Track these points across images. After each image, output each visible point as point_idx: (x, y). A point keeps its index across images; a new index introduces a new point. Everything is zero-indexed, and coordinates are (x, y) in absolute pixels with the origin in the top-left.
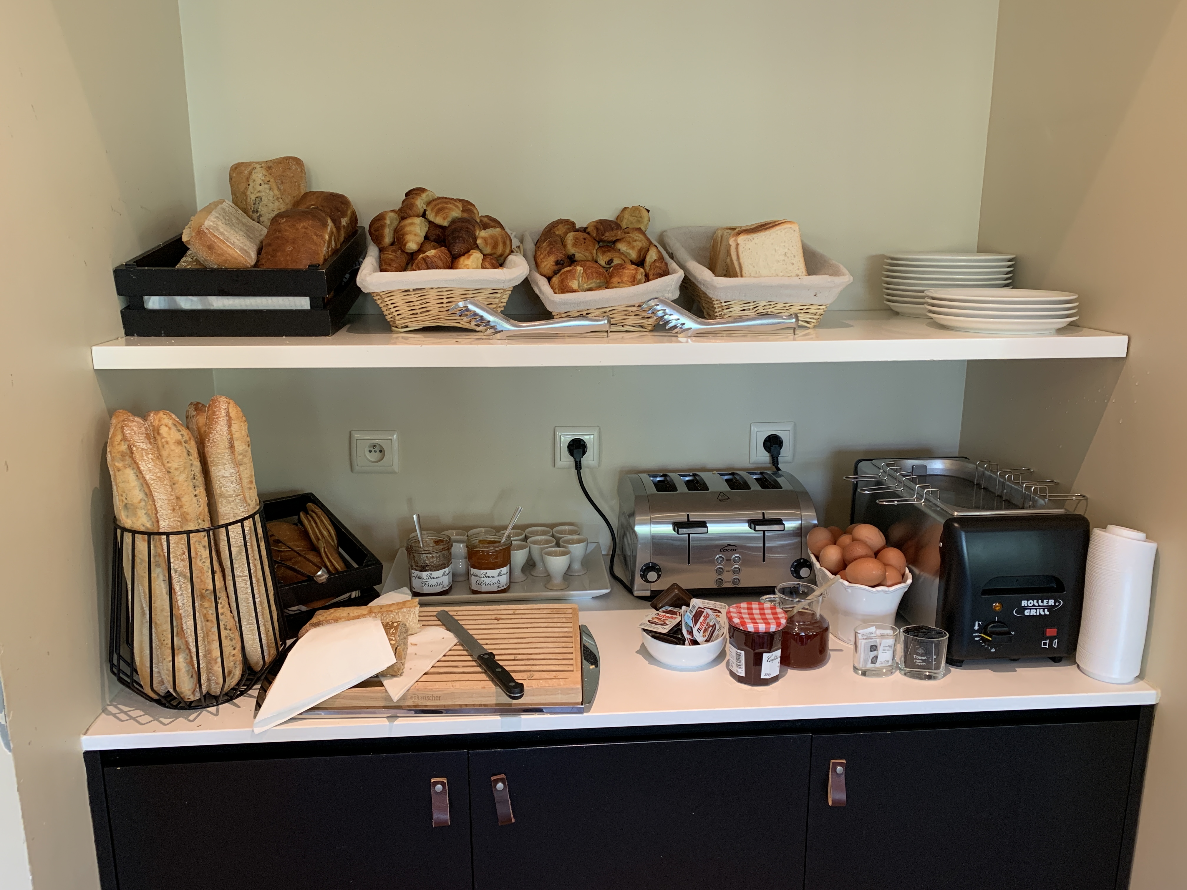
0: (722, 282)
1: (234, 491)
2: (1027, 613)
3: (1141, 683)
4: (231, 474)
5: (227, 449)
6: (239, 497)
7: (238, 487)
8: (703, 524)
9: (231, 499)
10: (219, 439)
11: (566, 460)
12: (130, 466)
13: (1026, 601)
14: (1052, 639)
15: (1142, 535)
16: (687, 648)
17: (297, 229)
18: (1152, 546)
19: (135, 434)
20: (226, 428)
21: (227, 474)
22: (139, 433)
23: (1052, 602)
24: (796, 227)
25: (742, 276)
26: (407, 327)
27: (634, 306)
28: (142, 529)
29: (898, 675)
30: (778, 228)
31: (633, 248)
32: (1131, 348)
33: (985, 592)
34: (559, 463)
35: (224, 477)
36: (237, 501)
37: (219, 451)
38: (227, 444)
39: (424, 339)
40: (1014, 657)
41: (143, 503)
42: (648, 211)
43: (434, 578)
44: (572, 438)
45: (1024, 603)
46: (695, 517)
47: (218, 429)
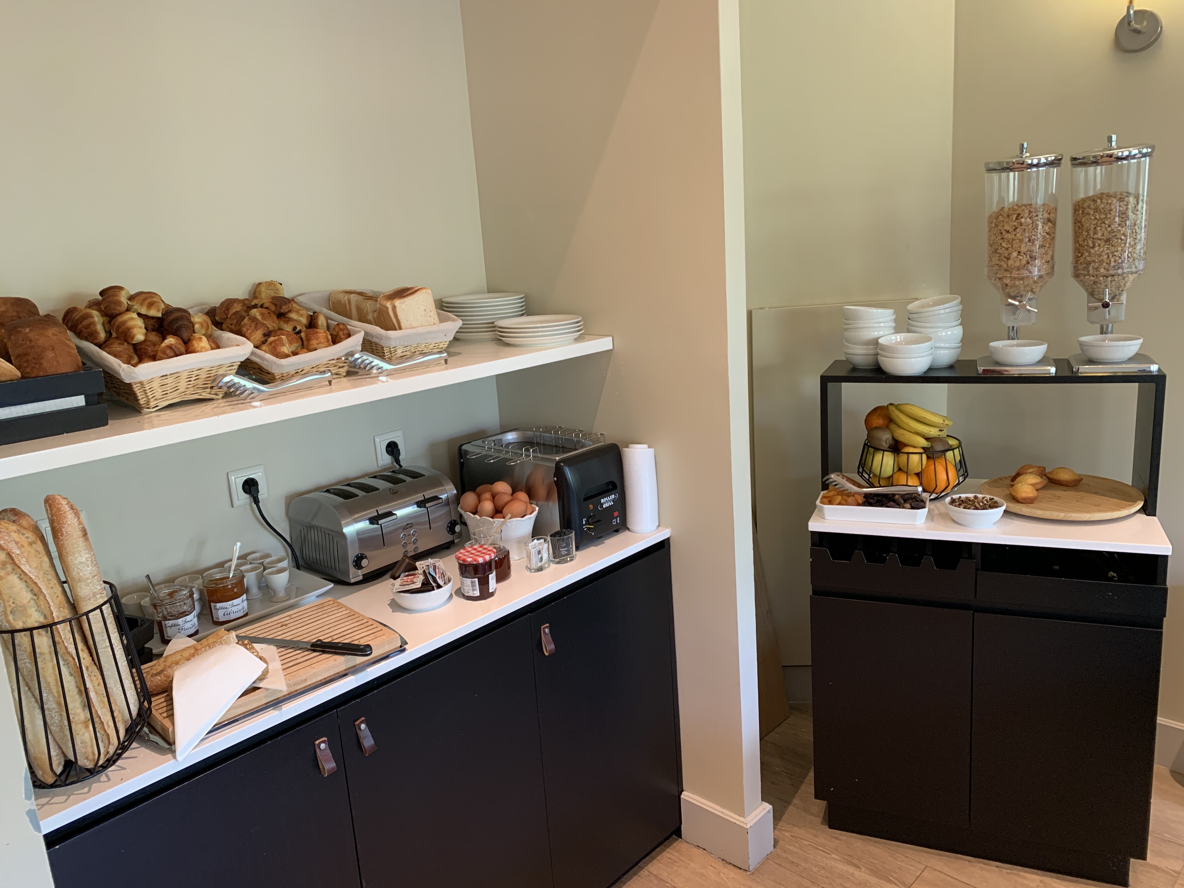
0: (391, 333)
1: (91, 573)
2: (604, 506)
3: (660, 528)
4: (86, 559)
5: (80, 537)
6: (96, 578)
7: (93, 569)
8: (390, 514)
9: (89, 581)
10: (72, 531)
11: (243, 498)
12: (12, 573)
13: (603, 499)
14: (616, 518)
15: (646, 446)
16: (436, 591)
17: (48, 337)
18: (652, 450)
19: (8, 542)
20: (76, 520)
21: (84, 560)
22: (11, 541)
23: (613, 496)
24: (429, 291)
25: (400, 328)
26: (157, 406)
27: (333, 360)
28: (36, 625)
29: (553, 566)
30: (418, 293)
31: (302, 315)
32: (615, 344)
33: (584, 500)
34: (236, 503)
35: (81, 563)
36: (95, 581)
37: (74, 542)
38: (80, 534)
39: (172, 414)
40: (599, 536)
41: (32, 602)
42: (281, 284)
43: (189, 622)
44: (245, 478)
45: (602, 501)
46: (382, 510)
47: (69, 522)
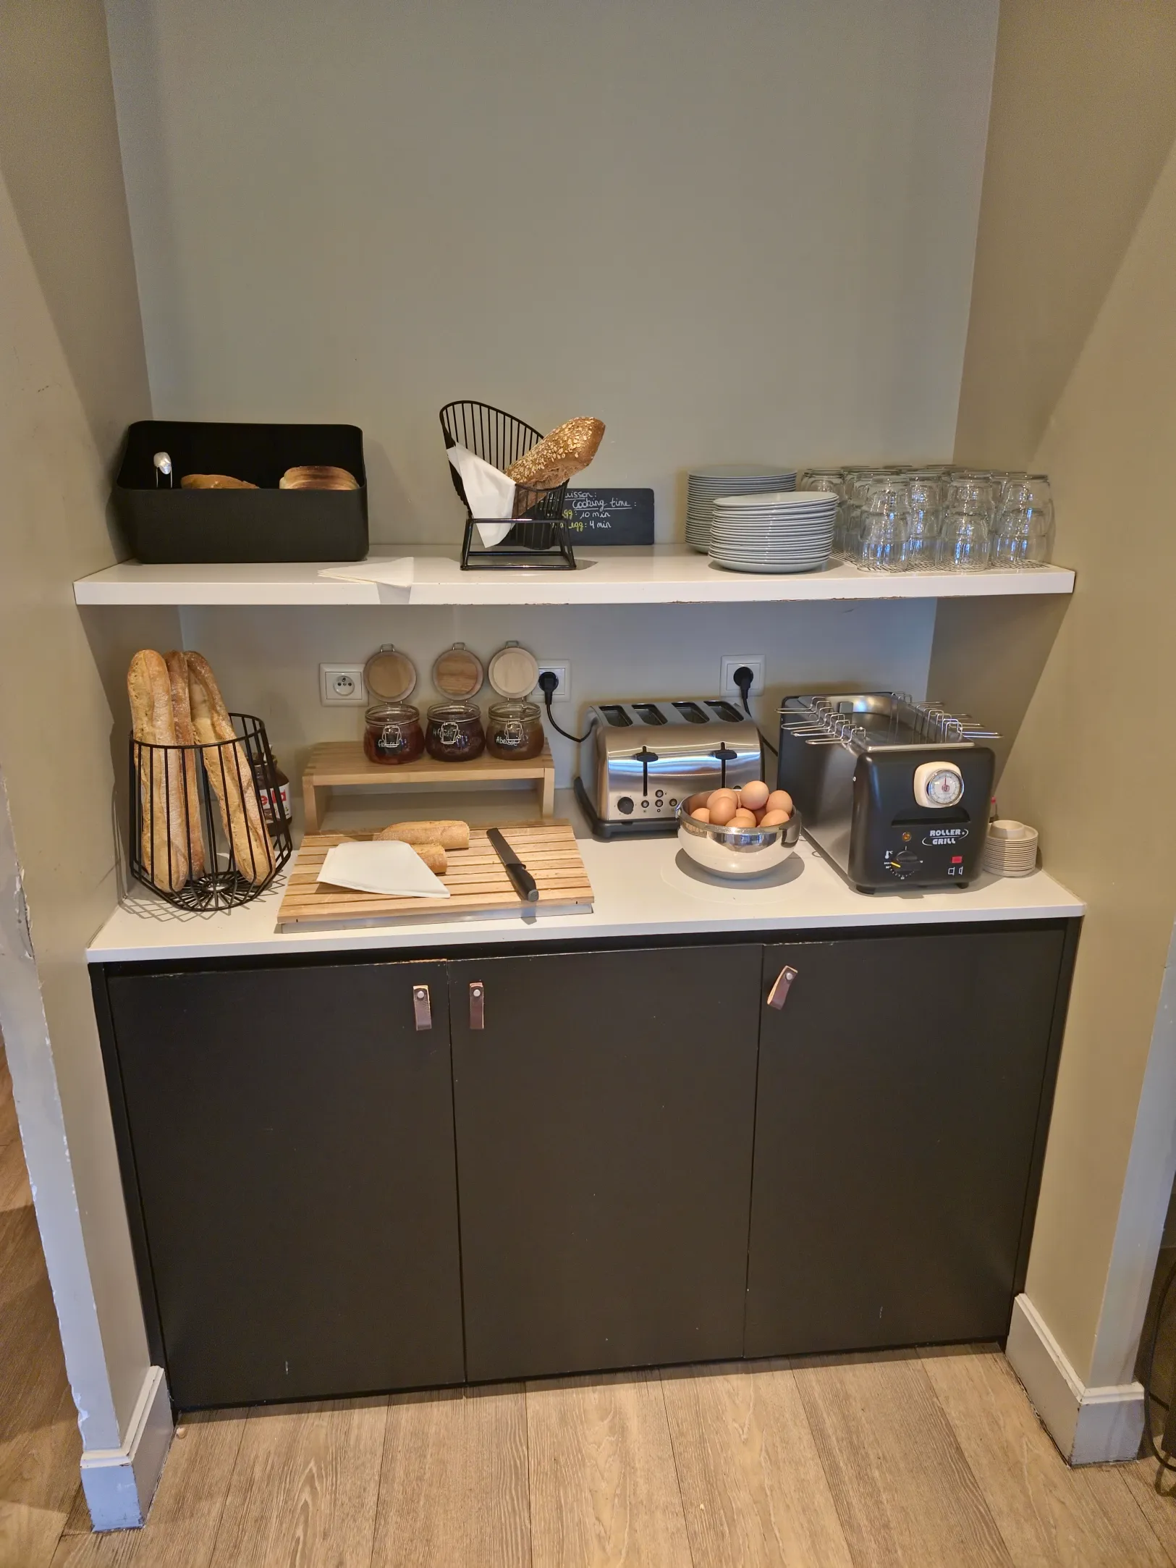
2: (935, 842)
13: (934, 831)
14: (957, 866)
23: (958, 832)
32: (1077, 584)
33: (894, 823)
44: (542, 671)
45: (932, 833)
